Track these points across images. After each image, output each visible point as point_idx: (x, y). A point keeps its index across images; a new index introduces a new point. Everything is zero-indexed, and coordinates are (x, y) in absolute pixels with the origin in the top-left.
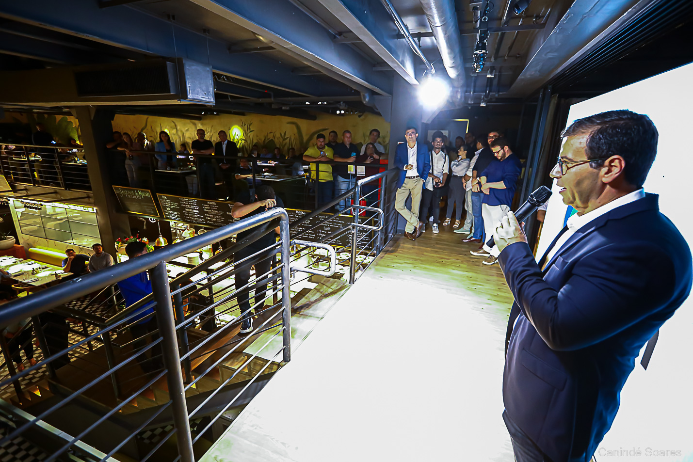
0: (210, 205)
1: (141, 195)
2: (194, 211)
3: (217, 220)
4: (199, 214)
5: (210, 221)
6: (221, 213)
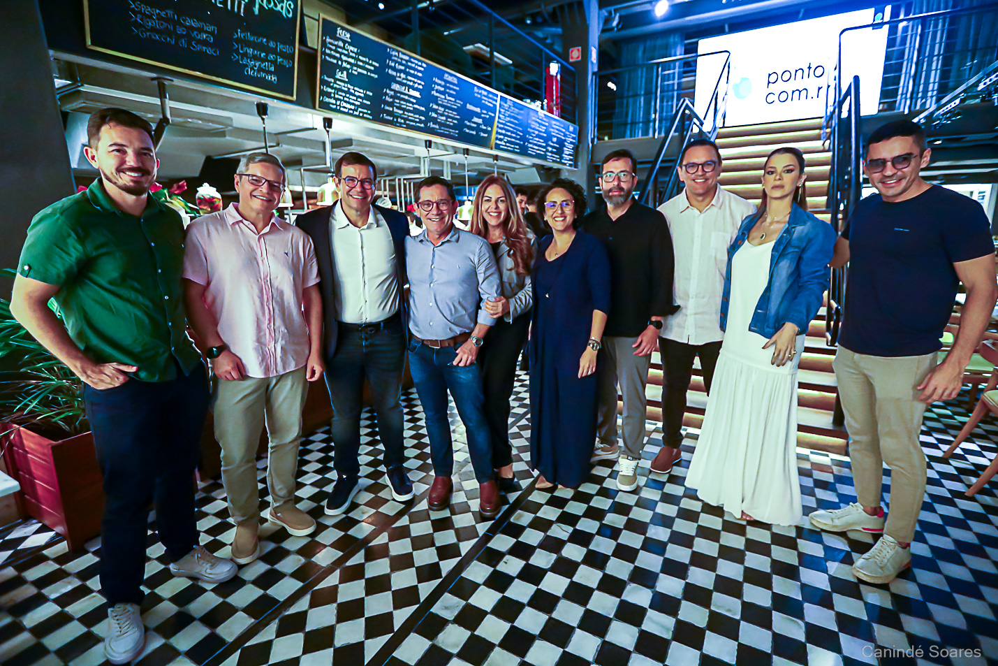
0: (446, 82)
2: (413, 93)
4: (419, 101)
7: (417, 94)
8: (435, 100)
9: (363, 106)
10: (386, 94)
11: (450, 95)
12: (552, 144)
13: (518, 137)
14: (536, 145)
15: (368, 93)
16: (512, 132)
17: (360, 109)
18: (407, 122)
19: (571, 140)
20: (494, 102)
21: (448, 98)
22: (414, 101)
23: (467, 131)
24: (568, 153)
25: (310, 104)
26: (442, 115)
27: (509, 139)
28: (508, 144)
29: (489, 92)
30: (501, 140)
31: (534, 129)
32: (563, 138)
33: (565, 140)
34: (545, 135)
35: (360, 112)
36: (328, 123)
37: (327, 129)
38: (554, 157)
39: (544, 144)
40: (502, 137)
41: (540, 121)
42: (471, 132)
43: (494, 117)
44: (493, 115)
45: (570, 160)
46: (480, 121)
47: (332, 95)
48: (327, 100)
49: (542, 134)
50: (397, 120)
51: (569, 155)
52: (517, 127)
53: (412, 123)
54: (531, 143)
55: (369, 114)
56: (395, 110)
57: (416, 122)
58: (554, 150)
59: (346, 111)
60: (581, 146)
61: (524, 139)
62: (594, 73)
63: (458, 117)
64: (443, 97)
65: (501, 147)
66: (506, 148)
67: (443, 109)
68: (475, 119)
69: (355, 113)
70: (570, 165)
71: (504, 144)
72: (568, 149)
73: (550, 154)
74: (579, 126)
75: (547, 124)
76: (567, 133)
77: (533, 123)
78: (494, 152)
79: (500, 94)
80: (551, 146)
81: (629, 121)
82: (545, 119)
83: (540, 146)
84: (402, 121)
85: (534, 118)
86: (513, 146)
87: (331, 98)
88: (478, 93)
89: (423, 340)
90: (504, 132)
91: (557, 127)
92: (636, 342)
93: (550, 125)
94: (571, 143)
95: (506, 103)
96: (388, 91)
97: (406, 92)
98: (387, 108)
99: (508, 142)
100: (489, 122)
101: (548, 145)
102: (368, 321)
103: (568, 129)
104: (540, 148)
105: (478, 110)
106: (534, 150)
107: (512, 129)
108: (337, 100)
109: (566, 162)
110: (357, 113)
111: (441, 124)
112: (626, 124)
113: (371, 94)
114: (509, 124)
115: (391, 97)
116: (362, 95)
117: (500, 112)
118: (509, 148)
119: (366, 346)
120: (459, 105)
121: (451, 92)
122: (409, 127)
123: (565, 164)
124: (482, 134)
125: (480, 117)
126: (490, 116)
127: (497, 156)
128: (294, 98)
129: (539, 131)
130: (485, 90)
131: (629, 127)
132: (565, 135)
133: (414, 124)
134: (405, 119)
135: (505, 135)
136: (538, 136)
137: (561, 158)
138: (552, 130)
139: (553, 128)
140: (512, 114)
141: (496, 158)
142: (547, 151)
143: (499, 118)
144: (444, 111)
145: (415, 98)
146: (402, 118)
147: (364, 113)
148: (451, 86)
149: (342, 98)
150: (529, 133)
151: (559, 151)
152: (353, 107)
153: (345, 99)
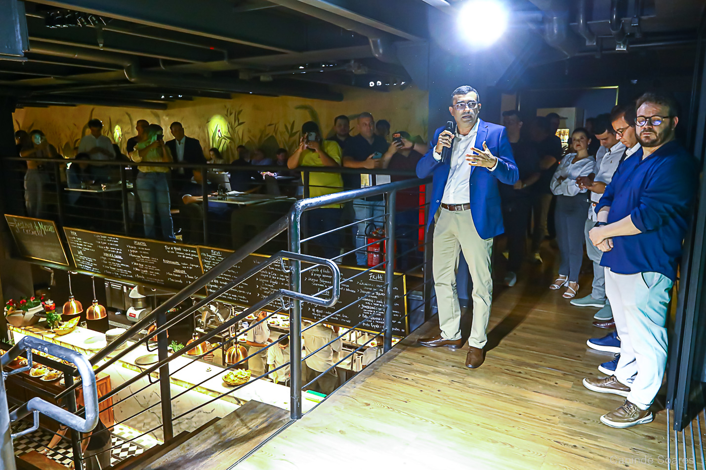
0: (138, 246)
1: (43, 230)
2: (116, 257)
3: (149, 273)
4: (122, 262)
5: (140, 273)
6: (155, 260)
7: (120, 257)
8: (134, 260)
11: (144, 255)
18: (121, 275)
22: (120, 262)
23: (173, 280)
26: (144, 269)
42: (177, 281)
44: (197, 266)
46: (183, 272)
53: (124, 275)
56: (111, 268)
57: (127, 275)
63: (159, 270)
64: (139, 257)
67: (143, 265)
69: (92, 270)
87: (80, 264)
88: (170, 250)
97: (113, 256)
98: (106, 267)
105: (177, 263)
108: (83, 264)
111: (146, 276)
115: (106, 261)
116: (92, 261)
117: (204, 263)
121: (145, 252)
122: (123, 278)
125: (181, 269)
126: (194, 267)
128: (68, 264)
147: (96, 270)
148: (143, 248)
152: (90, 267)
153: (86, 264)
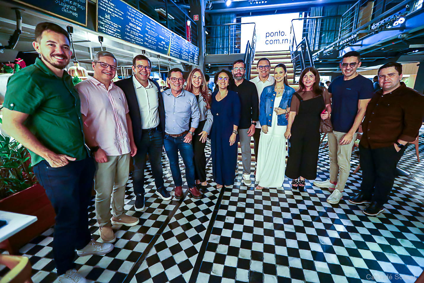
7: (139, 29)
8: (147, 32)
9: (117, 32)
10: (127, 27)
11: (153, 31)
12: (190, 55)
13: (178, 51)
14: (185, 55)
15: (119, 26)
16: (176, 49)
17: (116, 34)
18: (136, 41)
19: (197, 54)
20: (169, 35)
21: (152, 32)
22: (139, 32)
23: (160, 47)
24: (196, 59)
25: (94, 29)
26: (150, 39)
27: (175, 52)
28: (175, 54)
29: (167, 31)
30: (172, 52)
31: (184, 48)
32: (194, 53)
33: (195, 54)
34: (188, 51)
35: (116, 35)
36: (101, 39)
37: (101, 42)
38: (191, 60)
39: (188, 55)
40: (173, 51)
41: (186, 45)
42: (161, 48)
43: (170, 42)
44: (169, 41)
45: (197, 62)
46: (164, 43)
47: (104, 26)
48: (101, 28)
49: (187, 50)
50: (132, 40)
51: (196, 60)
52: (178, 47)
53: (138, 42)
54: (183, 54)
55: (120, 36)
56: (131, 35)
57: (140, 42)
58: (191, 58)
59: (110, 34)
60: (200, 56)
61: (180, 52)
62: (204, 27)
63: (156, 41)
64: (150, 31)
65: (172, 55)
66: (174, 55)
67: (150, 37)
68: (163, 42)
69: (114, 35)
70: (197, 64)
71: (173, 54)
72: (196, 58)
73: (190, 59)
74: (199, 47)
75: (188, 46)
76: (196, 51)
77: (184, 45)
78: (169, 57)
79: (172, 32)
80: (190, 56)
81: (216, 47)
82: (188, 44)
83: (186, 55)
84: (134, 41)
85: (184, 43)
86: (176, 55)
87: (103, 27)
88: (163, 31)
89: (169, 134)
90: (173, 48)
91: (192, 48)
92: (248, 131)
93: (190, 46)
94: (197, 55)
95: (174, 36)
96: (128, 26)
97: (135, 27)
98: (128, 34)
99: (175, 53)
100: (167, 44)
101: (189, 55)
102: (152, 127)
103: (196, 49)
104: (186, 57)
105: (163, 38)
106: (184, 57)
107: (176, 48)
108: (106, 28)
109: (195, 63)
110: (115, 36)
111: (150, 44)
112: (215, 48)
113: (121, 27)
114: (175, 45)
115: (129, 29)
116: (117, 27)
117: (172, 40)
118: (175, 56)
119: (151, 138)
120: (156, 35)
121: (153, 29)
122: (137, 44)
123: (195, 64)
124: (165, 49)
125: (164, 42)
126: (168, 41)
127: (170, 59)
128: (86, 26)
129: (186, 49)
130: (166, 30)
131: (216, 49)
132: (195, 52)
133: (139, 42)
134: (135, 40)
135: (174, 50)
136: (185, 51)
137: (194, 61)
138: (190, 49)
139: (191, 48)
140: (176, 41)
141: (170, 60)
142: (189, 58)
143: (171, 42)
144: (151, 38)
145: (139, 30)
146: (134, 39)
147: (118, 35)
148: (153, 27)
149: (108, 27)
150: (182, 50)
151: (193, 58)
152: (113, 32)
153: (110, 28)
